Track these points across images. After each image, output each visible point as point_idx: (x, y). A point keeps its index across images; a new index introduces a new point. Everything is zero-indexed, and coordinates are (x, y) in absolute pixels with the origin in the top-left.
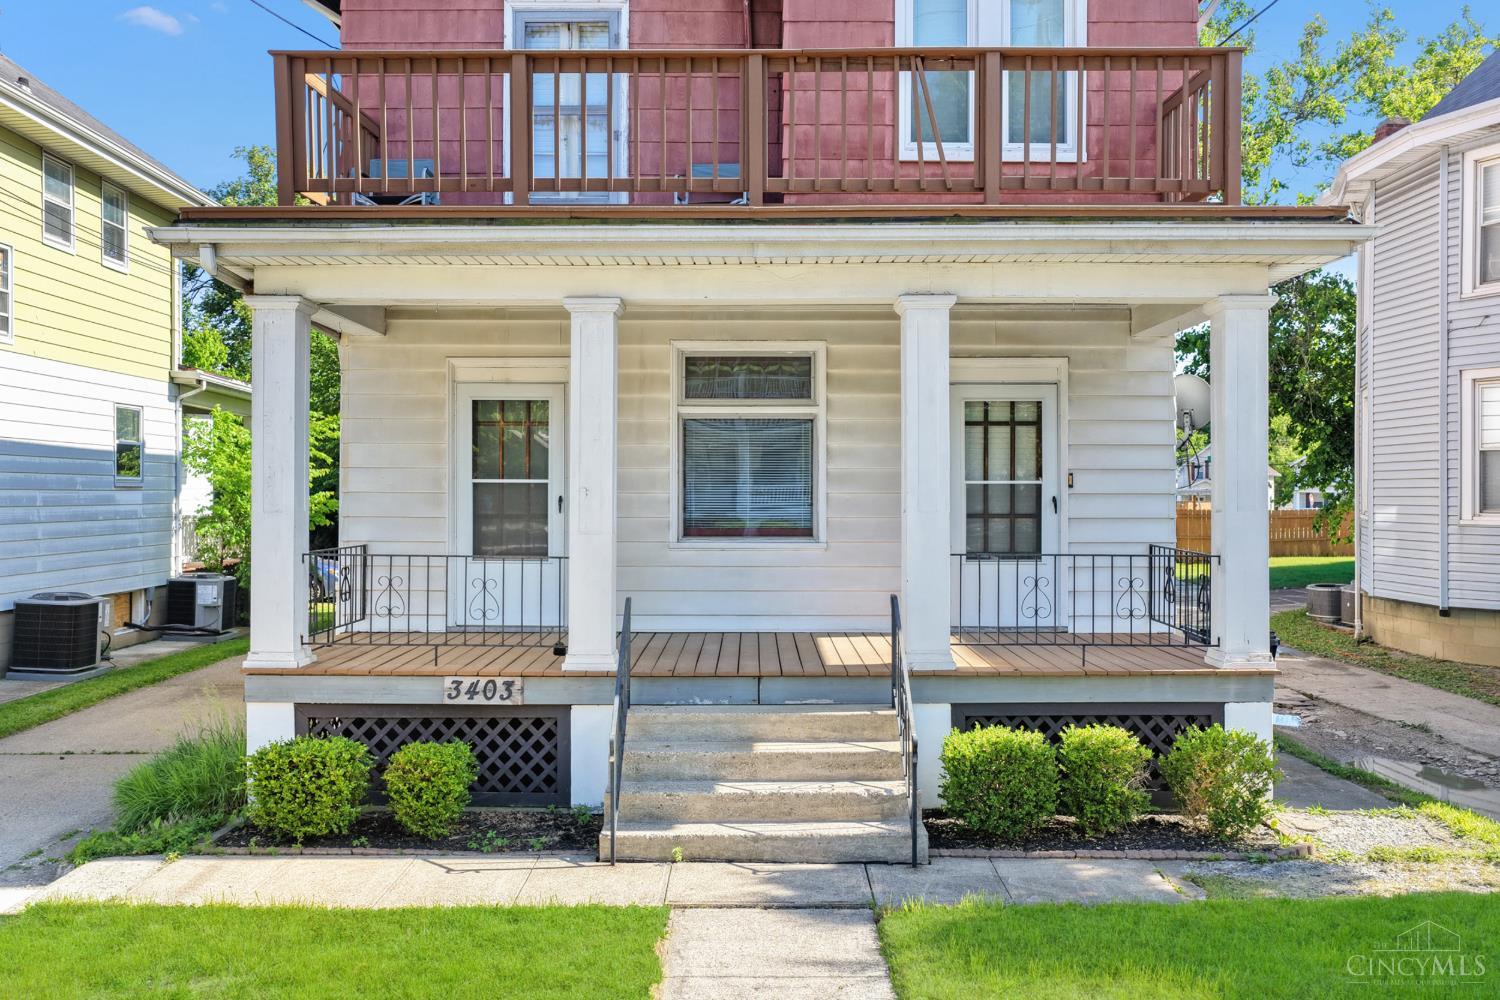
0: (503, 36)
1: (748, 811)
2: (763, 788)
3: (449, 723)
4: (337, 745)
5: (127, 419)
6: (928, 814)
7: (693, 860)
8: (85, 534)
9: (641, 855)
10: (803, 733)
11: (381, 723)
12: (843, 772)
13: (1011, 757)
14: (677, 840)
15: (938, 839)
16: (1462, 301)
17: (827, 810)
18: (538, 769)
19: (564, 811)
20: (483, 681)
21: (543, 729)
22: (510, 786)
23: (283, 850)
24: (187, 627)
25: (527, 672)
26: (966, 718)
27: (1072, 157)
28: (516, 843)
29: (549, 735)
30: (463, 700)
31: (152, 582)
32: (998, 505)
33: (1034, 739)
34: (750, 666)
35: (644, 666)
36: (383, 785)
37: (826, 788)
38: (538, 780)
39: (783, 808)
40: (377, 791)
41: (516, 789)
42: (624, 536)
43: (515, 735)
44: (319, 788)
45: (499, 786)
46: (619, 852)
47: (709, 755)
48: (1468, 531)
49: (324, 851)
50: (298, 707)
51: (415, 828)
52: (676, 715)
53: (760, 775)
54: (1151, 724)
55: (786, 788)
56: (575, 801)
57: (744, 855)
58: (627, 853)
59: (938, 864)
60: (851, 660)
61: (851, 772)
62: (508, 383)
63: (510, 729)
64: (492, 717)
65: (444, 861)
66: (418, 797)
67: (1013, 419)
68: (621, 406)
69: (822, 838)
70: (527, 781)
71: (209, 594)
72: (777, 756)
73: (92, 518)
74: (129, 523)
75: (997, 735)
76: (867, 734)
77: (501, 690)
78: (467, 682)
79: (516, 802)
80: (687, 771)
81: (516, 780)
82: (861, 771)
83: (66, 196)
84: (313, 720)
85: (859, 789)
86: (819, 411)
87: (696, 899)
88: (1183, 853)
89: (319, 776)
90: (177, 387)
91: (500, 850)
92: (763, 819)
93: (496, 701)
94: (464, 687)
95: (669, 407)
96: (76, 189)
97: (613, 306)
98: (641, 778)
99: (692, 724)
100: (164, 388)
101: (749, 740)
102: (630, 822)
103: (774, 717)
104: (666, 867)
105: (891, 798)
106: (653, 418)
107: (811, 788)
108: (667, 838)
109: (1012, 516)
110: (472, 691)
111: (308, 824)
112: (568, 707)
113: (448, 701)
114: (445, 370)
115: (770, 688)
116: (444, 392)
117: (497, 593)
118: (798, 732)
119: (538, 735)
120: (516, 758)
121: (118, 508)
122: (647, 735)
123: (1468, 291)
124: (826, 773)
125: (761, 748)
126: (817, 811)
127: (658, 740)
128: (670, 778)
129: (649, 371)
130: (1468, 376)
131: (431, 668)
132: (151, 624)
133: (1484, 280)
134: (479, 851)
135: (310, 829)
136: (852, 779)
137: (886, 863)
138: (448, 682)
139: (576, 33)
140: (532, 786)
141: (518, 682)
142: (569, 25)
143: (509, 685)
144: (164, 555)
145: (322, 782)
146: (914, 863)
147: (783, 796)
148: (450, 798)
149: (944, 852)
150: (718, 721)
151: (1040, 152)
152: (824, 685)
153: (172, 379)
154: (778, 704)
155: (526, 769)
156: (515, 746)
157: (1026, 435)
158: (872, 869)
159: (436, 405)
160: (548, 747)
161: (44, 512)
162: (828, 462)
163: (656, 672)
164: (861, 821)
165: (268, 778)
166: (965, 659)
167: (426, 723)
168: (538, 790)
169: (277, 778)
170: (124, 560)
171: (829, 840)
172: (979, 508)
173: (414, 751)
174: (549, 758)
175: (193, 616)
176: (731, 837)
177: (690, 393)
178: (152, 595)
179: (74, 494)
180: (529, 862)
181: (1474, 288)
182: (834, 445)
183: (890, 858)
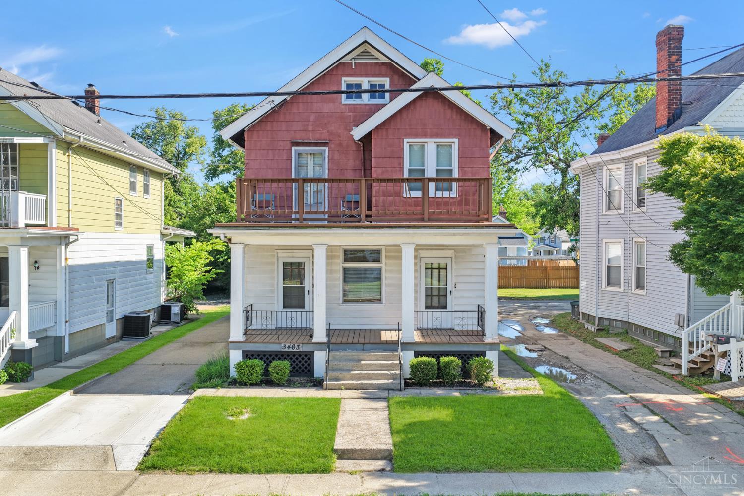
0: (292, 157)
1: (360, 378)
2: (364, 372)
3: (282, 355)
4: (256, 361)
5: (150, 249)
6: (405, 380)
7: (346, 389)
8: (139, 290)
9: (334, 388)
10: (375, 358)
11: (265, 355)
12: (384, 368)
13: (426, 364)
14: (343, 384)
15: (407, 385)
16: (602, 215)
17: (380, 377)
18: (306, 368)
19: (313, 379)
20: (292, 345)
21: (307, 357)
22: (298, 372)
23: (245, 387)
24: (169, 321)
25: (303, 342)
26: (417, 354)
27: (454, 196)
28: (302, 386)
29: (309, 359)
30: (286, 349)
31: (156, 306)
32: (435, 292)
33: (434, 360)
34: (361, 341)
35: (333, 340)
36: (268, 371)
37: (380, 372)
38: (306, 371)
39: (369, 377)
40: (266, 372)
41: (300, 373)
42: (328, 301)
43: (300, 359)
44: (253, 372)
45: (296, 372)
46: (329, 387)
47: (350, 364)
48: (603, 292)
49: (255, 387)
50: (243, 352)
51: (277, 382)
52: (342, 353)
53: (363, 369)
54: (467, 356)
55: (370, 372)
56: (315, 376)
57: (359, 388)
58: (330, 388)
59: (406, 391)
60: (389, 339)
61: (387, 368)
62: (293, 257)
63: (298, 357)
64: (294, 354)
65: (286, 389)
66: (278, 374)
67: (439, 267)
68: (328, 264)
69: (378, 384)
70: (303, 371)
71: (175, 309)
72: (368, 364)
73: (141, 285)
74: (150, 285)
75: (425, 358)
76: (391, 359)
77: (296, 347)
78: (287, 345)
79: (300, 376)
80: (345, 368)
81: (300, 371)
82: (389, 368)
83: (135, 177)
84: (247, 355)
85: (388, 372)
86: (383, 266)
87: (347, 397)
88: (468, 388)
89: (253, 369)
90: (163, 235)
91: (298, 387)
92: (364, 380)
93: (295, 350)
94: (287, 346)
95: (340, 264)
96: (138, 174)
97: (326, 246)
98: (333, 370)
99: (346, 356)
100: (159, 236)
101: (360, 360)
102: (331, 380)
103: (367, 354)
104: (340, 391)
105: (396, 374)
106: (334, 268)
107: (376, 372)
108: (340, 384)
109: (439, 296)
110: (289, 347)
111: (250, 381)
112: (314, 351)
113: (283, 350)
114: (275, 254)
115: (367, 347)
116: (275, 260)
117: (295, 321)
118: (373, 358)
119: (306, 359)
120: (300, 365)
121: (148, 280)
122: (335, 359)
123: (604, 213)
124: (380, 368)
125: (363, 362)
126: (378, 377)
127: (337, 360)
128: (341, 370)
129: (334, 254)
130: (604, 241)
131: (277, 341)
132: (156, 320)
133: (609, 209)
134: (293, 387)
135: (251, 382)
136: (386, 370)
137: (394, 390)
138: (282, 345)
139: (313, 156)
140: (304, 372)
141: (301, 345)
142: (311, 154)
143: (298, 346)
144: (159, 296)
145: (254, 370)
146: (400, 390)
147: (369, 374)
148: (286, 374)
149: (409, 388)
150: (352, 355)
151: (446, 194)
152: (380, 346)
153: (161, 233)
154: (369, 351)
155: (303, 368)
156: (300, 362)
157: (443, 272)
158: (390, 391)
159: (273, 264)
160: (308, 362)
161: (130, 284)
162: (385, 280)
163: (337, 342)
164: (388, 380)
165: (241, 369)
166: (417, 339)
167: (276, 356)
168: (306, 373)
169: (243, 369)
170: (149, 298)
171: (380, 384)
172: (429, 293)
173: (275, 363)
174: (309, 365)
175: (170, 317)
176: (356, 384)
177: (346, 260)
178: (156, 309)
179: (136, 277)
180: (306, 390)
181: (606, 211)
182: (387, 275)
183: (395, 389)
